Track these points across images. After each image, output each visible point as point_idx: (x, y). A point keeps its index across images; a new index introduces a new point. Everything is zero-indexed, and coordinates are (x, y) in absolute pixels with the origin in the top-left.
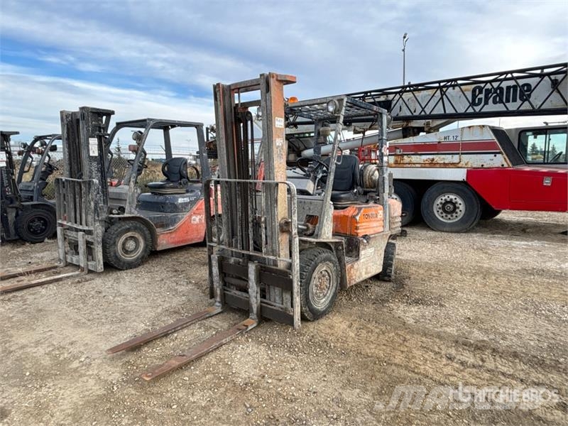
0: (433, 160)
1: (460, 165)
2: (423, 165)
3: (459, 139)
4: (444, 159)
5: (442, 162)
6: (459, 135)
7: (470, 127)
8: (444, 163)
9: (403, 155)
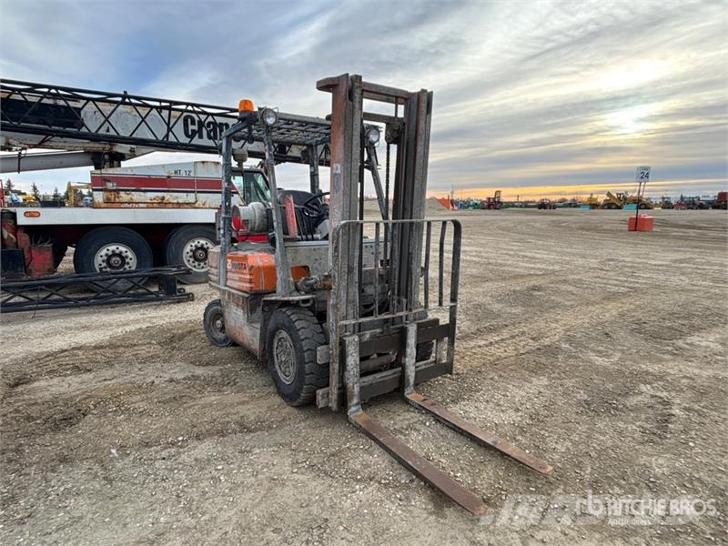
0: (163, 198)
1: (197, 205)
2: (151, 205)
3: (192, 174)
4: (177, 197)
5: (175, 201)
6: (192, 169)
7: (203, 162)
8: (178, 203)
9: (117, 191)
